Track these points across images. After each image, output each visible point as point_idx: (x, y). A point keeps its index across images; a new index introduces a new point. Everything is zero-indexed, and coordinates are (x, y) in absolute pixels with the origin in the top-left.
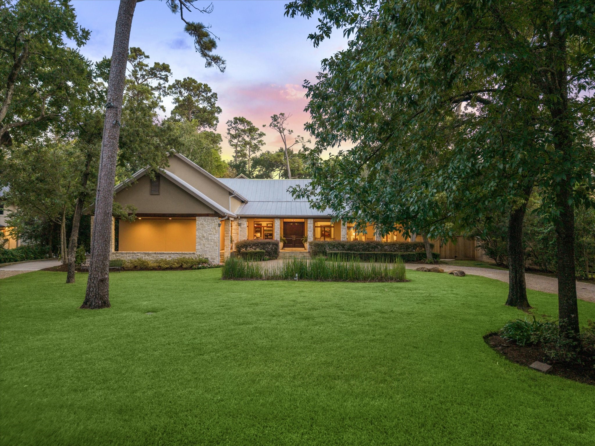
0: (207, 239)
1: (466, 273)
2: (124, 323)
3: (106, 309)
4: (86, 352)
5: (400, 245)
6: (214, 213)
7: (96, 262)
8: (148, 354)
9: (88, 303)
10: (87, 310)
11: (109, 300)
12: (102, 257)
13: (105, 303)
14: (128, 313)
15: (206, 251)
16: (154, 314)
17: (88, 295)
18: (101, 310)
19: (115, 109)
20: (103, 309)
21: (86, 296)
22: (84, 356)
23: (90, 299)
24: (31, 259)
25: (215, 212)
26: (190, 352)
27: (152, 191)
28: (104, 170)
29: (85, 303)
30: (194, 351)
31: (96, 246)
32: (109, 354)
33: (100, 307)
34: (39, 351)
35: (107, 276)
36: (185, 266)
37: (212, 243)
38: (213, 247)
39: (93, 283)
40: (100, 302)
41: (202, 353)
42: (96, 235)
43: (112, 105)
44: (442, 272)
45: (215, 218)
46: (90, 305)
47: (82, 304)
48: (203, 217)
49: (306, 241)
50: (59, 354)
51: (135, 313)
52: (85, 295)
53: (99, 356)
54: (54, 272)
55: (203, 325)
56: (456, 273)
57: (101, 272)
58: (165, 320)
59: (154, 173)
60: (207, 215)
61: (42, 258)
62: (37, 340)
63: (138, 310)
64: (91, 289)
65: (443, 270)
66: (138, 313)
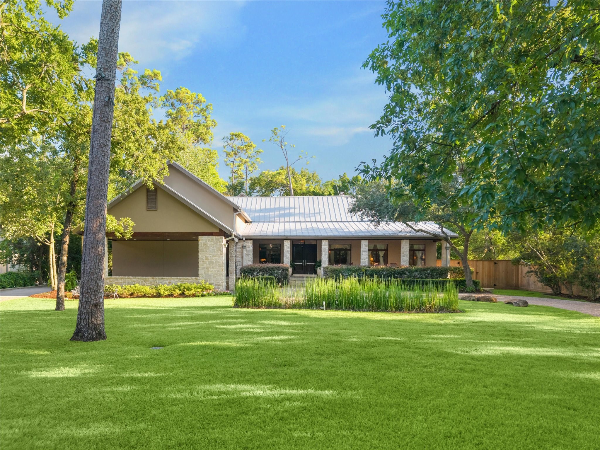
0: (211, 262)
1: (529, 304)
2: (126, 361)
3: (102, 341)
4: (76, 405)
5: (432, 271)
6: (218, 231)
7: (88, 282)
8: (165, 410)
9: (80, 334)
10: (79, 343)
11: (105, 330)
12: (96, 276)
13: (100, 334)
14: (129, 347)
15: (210, 276)
16: (162, 349)
17: (79, 323)
18: (95, 343)
19: (106, 82)
20: (98, 342)
21: (77, 326)
22: (73, 411)
23: (81, 328)
24: (21, 286)
25: (220, 230)
26: (225, 409)
27: (148, 206)
28: (95, 162)
29: (76, 334)
30: (231, 407)
31: (87, 262)
32: (110, 409)
33: (93, 339)
34: (12, 401)
35: (101, 300)
36: (187, 293)
37: (217, 267)
38: (218, 271)
39: (85, 308)
40: (94, 333)
41: (245, 410)
42: (88, 247)
43: (104, 75)
44: (496, 301)
45: (219, 237)
46: (82, 337)
47: (72, 335)
48: (206, 237)
49: (320, 266)
50: (39, 407)
51: (138, 347)
52: (75, 325)
53: (95, 413)
54: (43, 299)
55: (231, 365)
56: (516, 303)
57: (95, 295)
58: (178, 357)
59: (152, 180)
60: (211, 234)
61: (31, 285)
62: (13, 384)
63: (142, 344)
64: (83, 316)
65: (496, 299)
66: (142, 348)
